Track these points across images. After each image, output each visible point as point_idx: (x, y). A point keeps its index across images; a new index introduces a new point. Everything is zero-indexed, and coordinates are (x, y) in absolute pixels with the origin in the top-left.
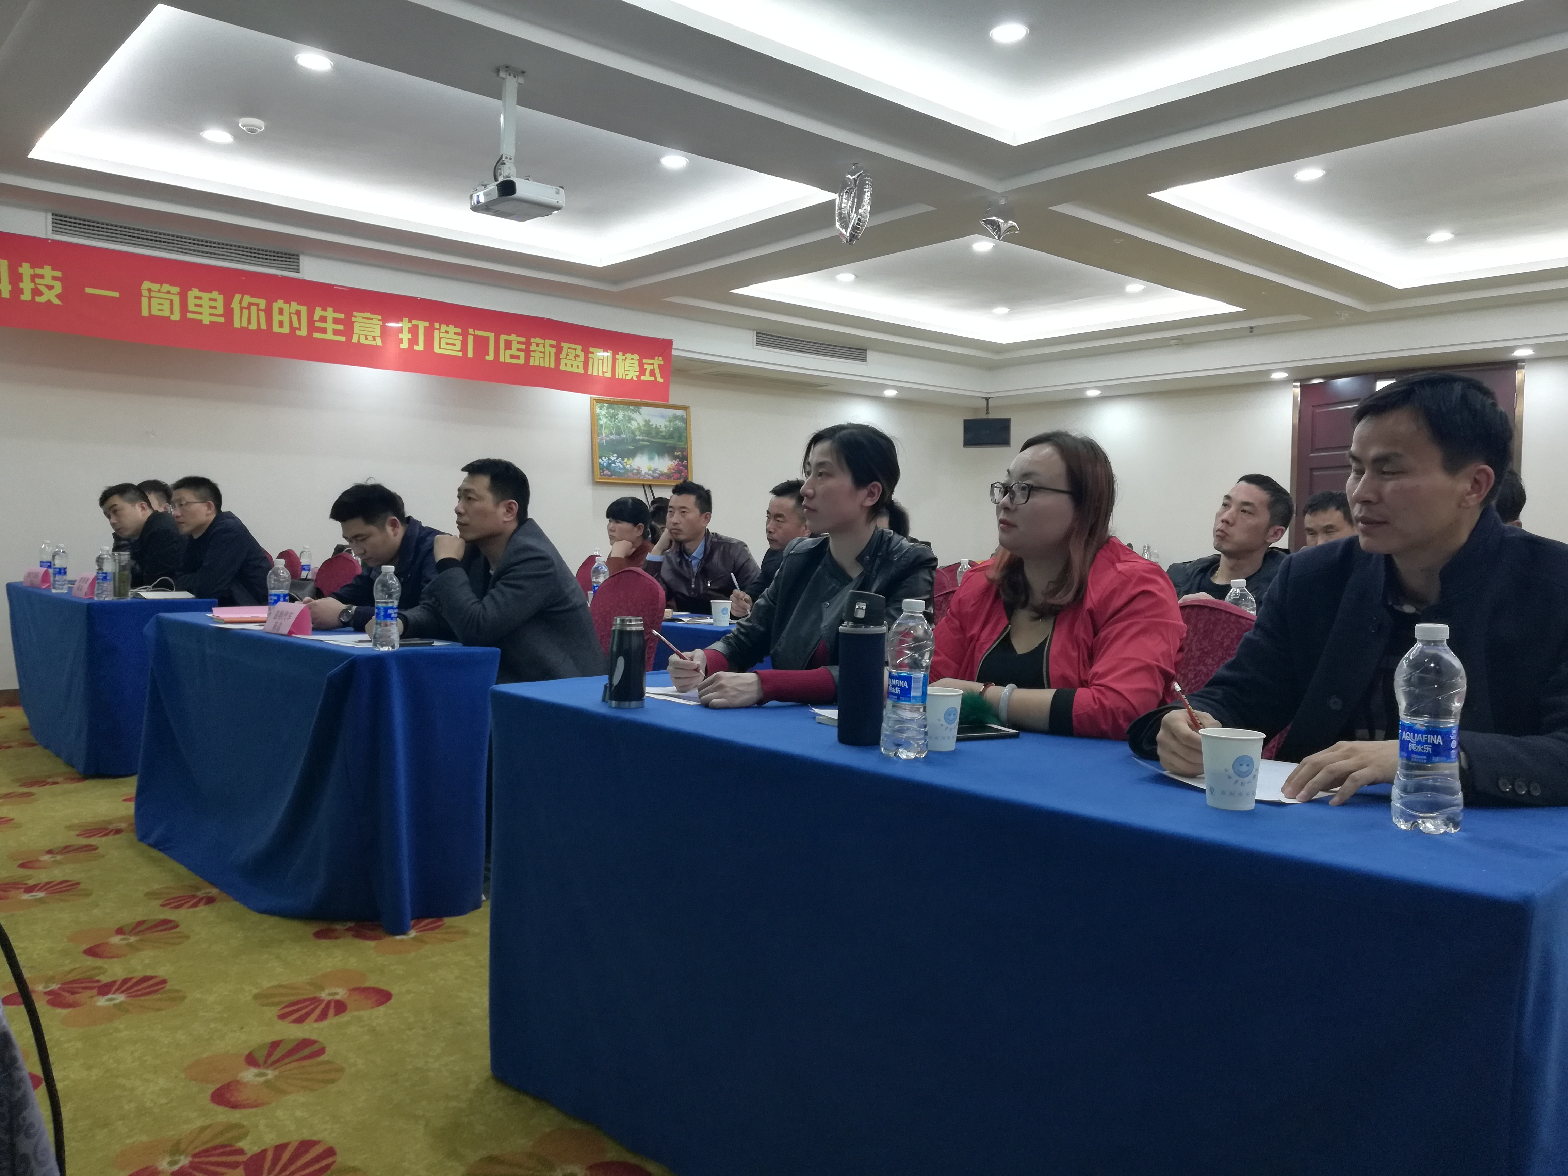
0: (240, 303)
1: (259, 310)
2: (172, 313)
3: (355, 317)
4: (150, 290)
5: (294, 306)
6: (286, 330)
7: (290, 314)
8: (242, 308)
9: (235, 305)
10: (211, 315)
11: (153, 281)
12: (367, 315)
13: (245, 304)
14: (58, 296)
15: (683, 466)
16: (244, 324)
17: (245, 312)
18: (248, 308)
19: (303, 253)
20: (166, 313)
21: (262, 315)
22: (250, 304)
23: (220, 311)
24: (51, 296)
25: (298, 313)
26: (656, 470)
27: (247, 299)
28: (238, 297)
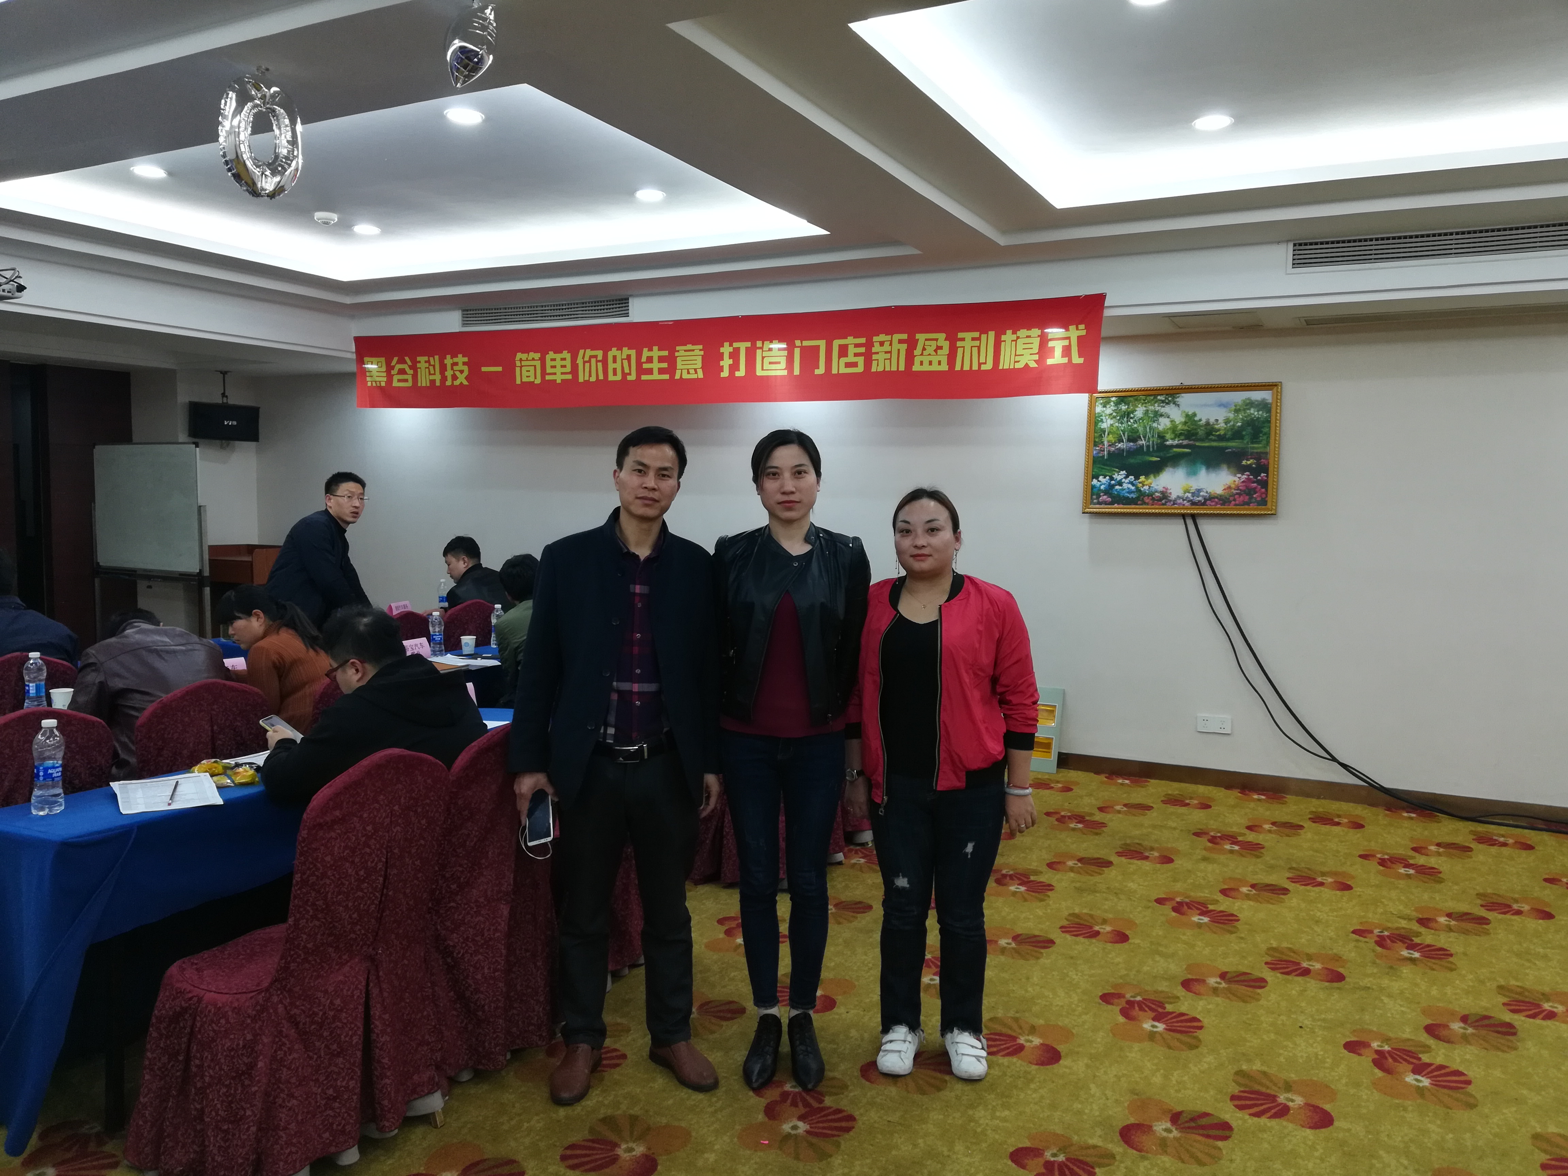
0: (583, 358)
1: (597, 361)
2: (535, 378)
3: (678, 351)
4: (521, 360)
5: (626, 351)
6: (619, 377)
7: (622, 359)
8: (584, 362)
9: (580, 361)
10: (562, 373)
11: (523, 353)
12: (689, 347)
13: (587, 359)
14: (466, 378)
15: (1258, 482)
16: (587, 378)
17: (587, 365)
18: (589, 361)
19: (631, 296)
20: (531, 379)
21: (600, 365)
22: (591, 357)
23: (568, 369)
24: (462, 379)
25: (629, 358)
26: (1199, 491)
27: (589, 353)
28: (581, 352)
